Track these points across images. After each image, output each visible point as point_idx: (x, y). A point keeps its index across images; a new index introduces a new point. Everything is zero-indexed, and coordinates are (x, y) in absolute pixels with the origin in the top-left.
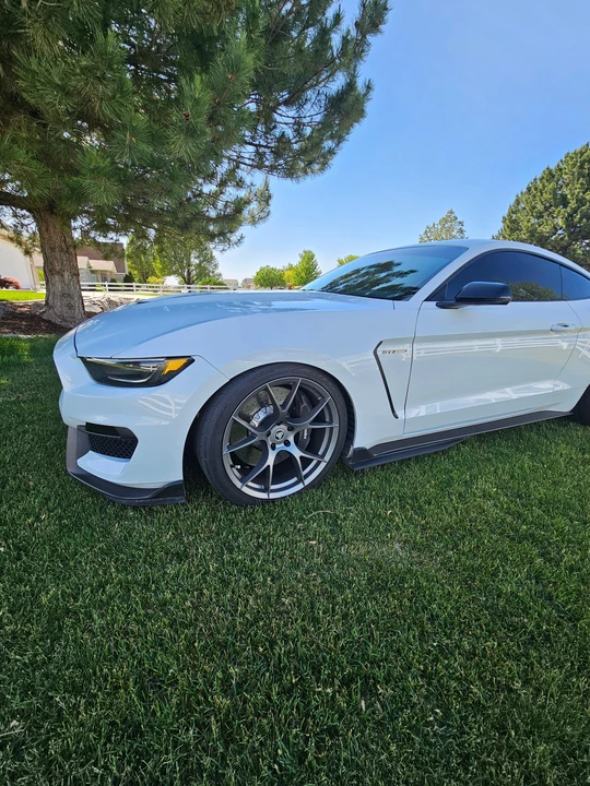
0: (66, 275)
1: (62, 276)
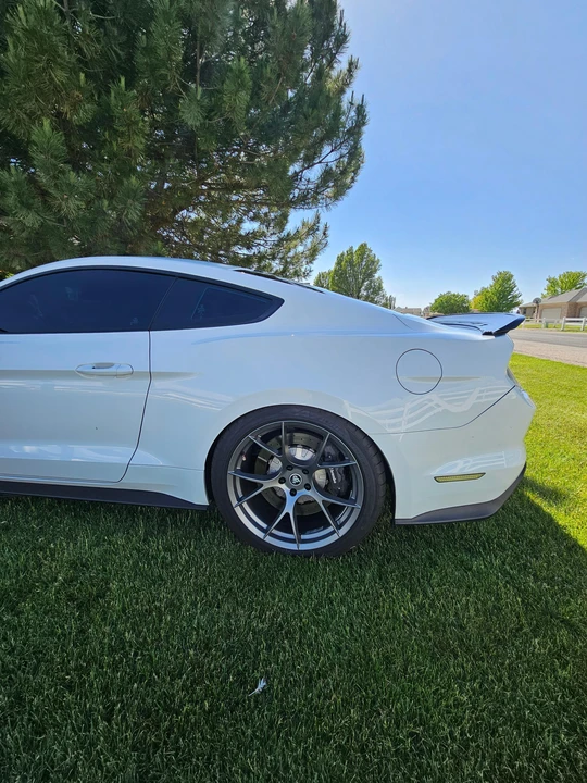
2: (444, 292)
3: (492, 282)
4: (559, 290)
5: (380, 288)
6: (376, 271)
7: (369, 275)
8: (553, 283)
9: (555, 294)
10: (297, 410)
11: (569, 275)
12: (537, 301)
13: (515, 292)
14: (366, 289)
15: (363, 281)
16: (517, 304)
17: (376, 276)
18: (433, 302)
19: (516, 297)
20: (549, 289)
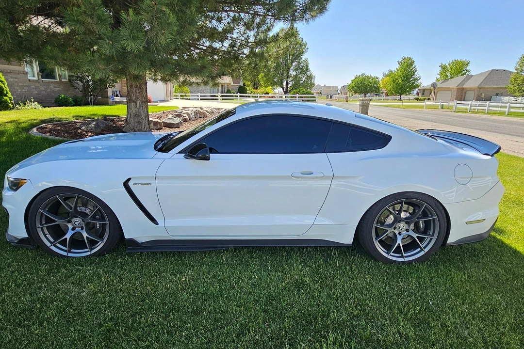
0: (138, 102)
1: (136, 103)
2: (359, 74)
3: (398, 66)
4: (449, 75)
5: (307, 70)
6: (303, 53)
7: (297, 56)
8: (444, 68)
9: (446, 79)
10: (411, 194)
11: (456, 63)
12: (434, 85)
13: (416, 75)
14: (296, 70)
15: (292, 62)
16: (417, 86)
17: (304, 57)
18: (350, 82)
19: (417, 80)
20: (441, 74)
